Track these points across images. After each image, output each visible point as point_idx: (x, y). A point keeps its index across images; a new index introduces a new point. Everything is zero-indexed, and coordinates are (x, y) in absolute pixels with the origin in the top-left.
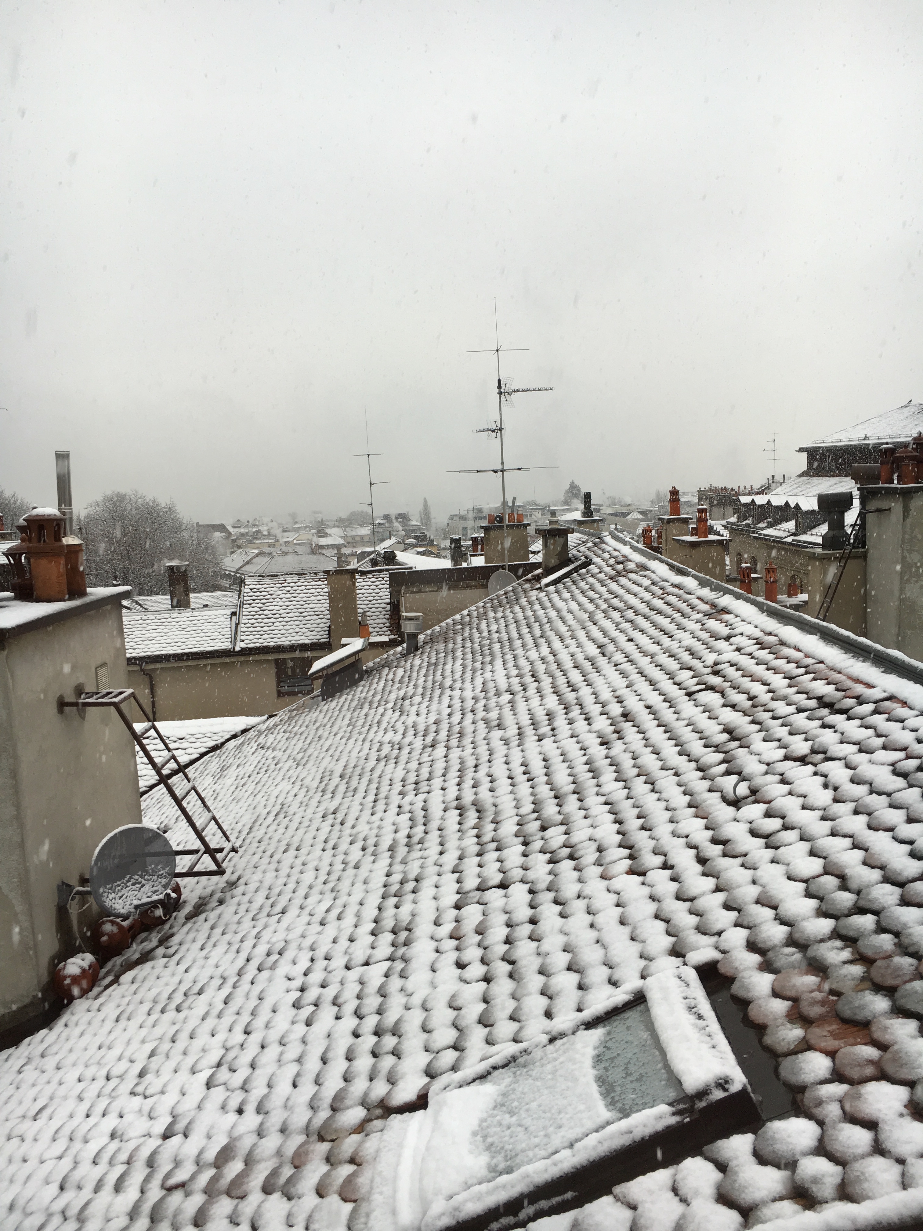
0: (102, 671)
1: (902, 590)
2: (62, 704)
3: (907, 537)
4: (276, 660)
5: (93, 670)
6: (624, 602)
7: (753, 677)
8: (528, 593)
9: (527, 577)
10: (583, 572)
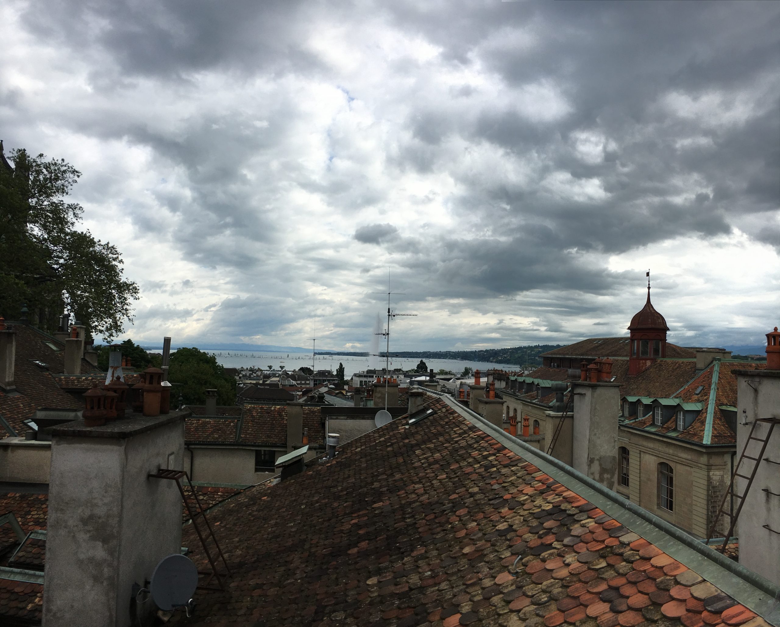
6: (453, 438)
7: (524, 492)
8: (400, 428)
9: (399, 418)
10: (431, 418)
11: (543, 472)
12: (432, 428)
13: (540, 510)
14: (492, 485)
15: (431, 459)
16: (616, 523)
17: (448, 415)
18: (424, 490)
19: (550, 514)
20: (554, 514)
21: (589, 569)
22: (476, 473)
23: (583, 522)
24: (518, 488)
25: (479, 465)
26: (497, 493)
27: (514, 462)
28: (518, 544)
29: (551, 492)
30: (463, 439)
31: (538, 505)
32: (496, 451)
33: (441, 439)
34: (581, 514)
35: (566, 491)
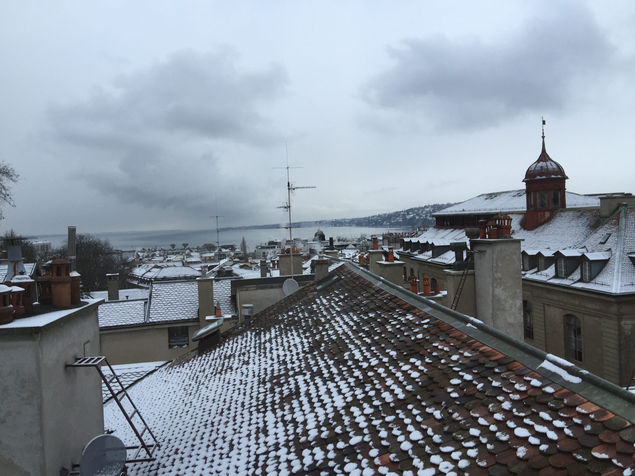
0: (88, 345)
1: (493, 291)
2: (67, 366)
3: (495, 265)
4: (169, 328)
5: (83, 344)
6: (362, 301)
8: (309, 294)
10: (337, 284)
11: (456, 329)
13: (458, 364)
17: (354, 280)
20: (472, 368)
26: (413, 349)
30: (372, 302)
34: (500, 367)
35: (481, 346)
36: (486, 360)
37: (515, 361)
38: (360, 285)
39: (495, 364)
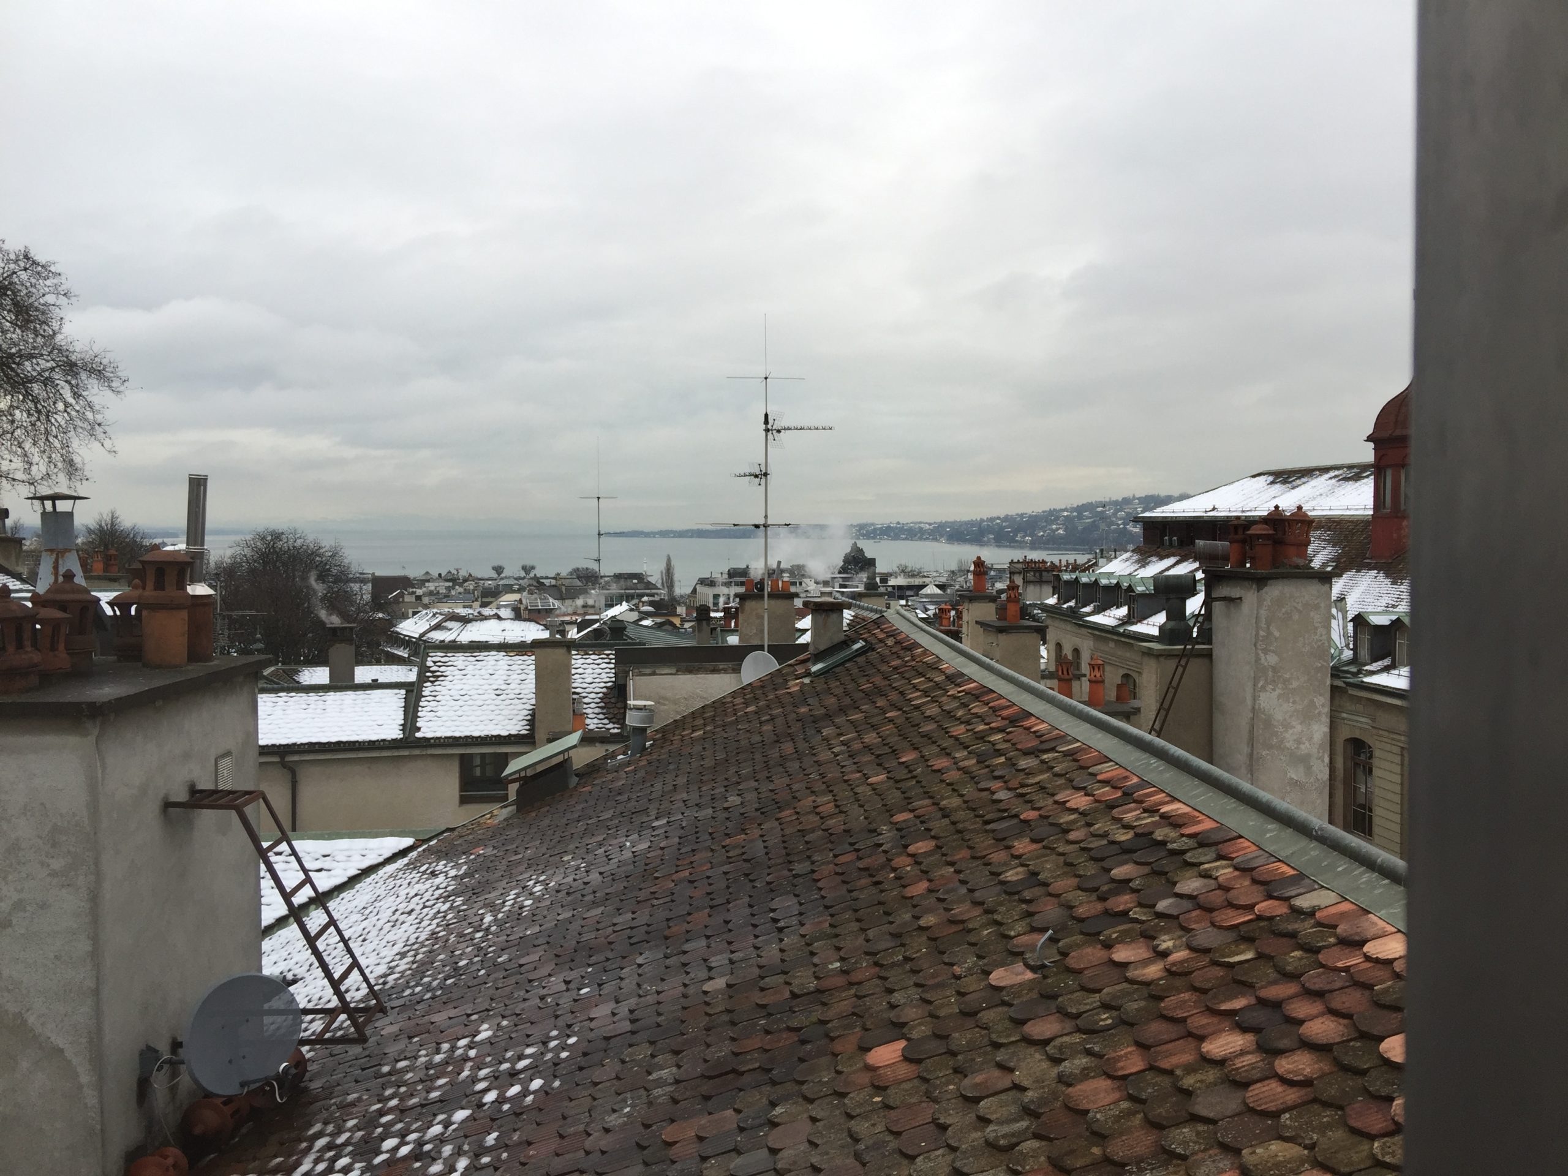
0: (225, 763)
1: (1255, 699)
2: (168, 805)
3: (1262, 633)
4: (461, 756)
5: (212, 760)
6: (910, 700)
7: (1068, 805)
8: (791, 683)
9: (790, 662)
10: (861, 660)
11: (1117, 764)
12: (862, 681)
13: (1105, 842)
14: (993, 793)
15: (856, 746)
16: (1285, 868)
17: (902, 652)
18: (837, 806)
19: (1126, 851)
20: (1135, 851)
21: (1215, 963)
22: (959, 769)
23: (1206, 866)
24: (1057, 798)
25: (966, 753)
26: (1007, 807)
27: (1046, 743)
28: (1050, 911)
29: (1132, 805)
30: (933, 701)
31: (1101, 832)
32: (1007, 722)
33: (881, 702)
34: (1200, 850)
35: (1167, 803)
36: (1173, 834)
37: (1241, 837)
38: (913, 663)
39: (1191, 843)
